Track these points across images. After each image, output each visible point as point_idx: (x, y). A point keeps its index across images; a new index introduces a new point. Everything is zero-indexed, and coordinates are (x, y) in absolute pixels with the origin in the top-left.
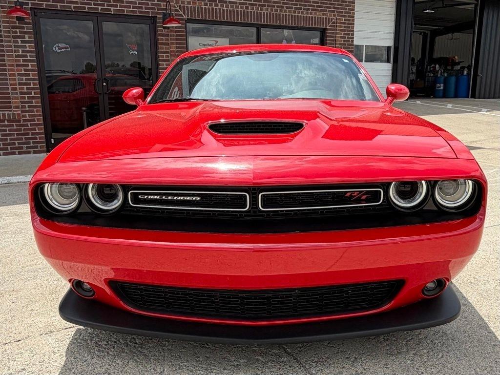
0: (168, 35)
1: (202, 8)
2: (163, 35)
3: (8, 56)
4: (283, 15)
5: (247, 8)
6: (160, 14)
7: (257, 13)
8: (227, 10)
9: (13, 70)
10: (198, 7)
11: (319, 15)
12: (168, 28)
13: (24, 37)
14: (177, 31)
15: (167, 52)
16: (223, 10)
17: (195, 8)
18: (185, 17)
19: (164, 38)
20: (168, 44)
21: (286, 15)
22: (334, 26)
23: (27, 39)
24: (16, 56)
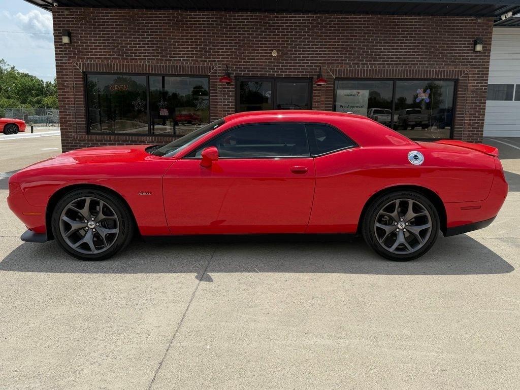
0: (319, 90)
1: (347, 70)
2: (317, 90)
3: (220, 105)
4: (416, 70)
5: (384, 67)
6: (315, 75)
7: (393, 70)
8: (367, 70)
9: (221, 114)
10: (344, 69)
11: (451, 68)
12: (321, 85)
13: (229, 94)
14: (327, 87)
15: (319, 102)
16: (364, 70)
17: (341, 70)
18: (334, 77)
19: (317, 92)
20: (319, 96)
21: (419, 70)
22: (466, 77)
23: (231, 95)
24: (224, 105)
